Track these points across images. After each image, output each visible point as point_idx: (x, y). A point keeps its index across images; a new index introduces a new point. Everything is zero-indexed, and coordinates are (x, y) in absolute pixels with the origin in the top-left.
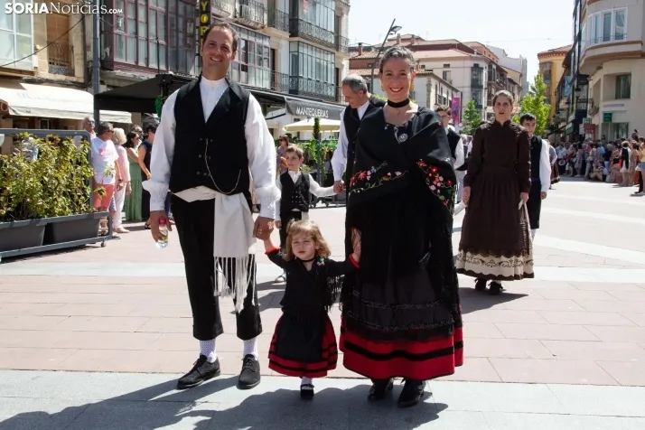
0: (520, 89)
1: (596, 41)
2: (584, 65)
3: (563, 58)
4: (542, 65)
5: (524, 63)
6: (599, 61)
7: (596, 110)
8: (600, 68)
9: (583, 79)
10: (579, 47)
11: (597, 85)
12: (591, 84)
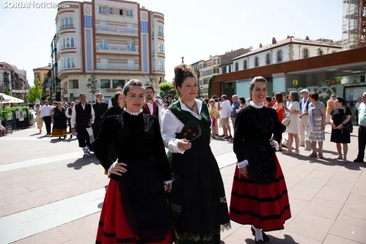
0: (25, 82)
1: (65, 67)
2: (61, 76)
3: (47, 72)
4: (35, 74)
5: (25, 72)
6: (66, 75)
7: (66, 92)
8: (67, 77)
9: (58, 80)
10: (56, 69)
11: (66, 83)
12: (62, 83)
